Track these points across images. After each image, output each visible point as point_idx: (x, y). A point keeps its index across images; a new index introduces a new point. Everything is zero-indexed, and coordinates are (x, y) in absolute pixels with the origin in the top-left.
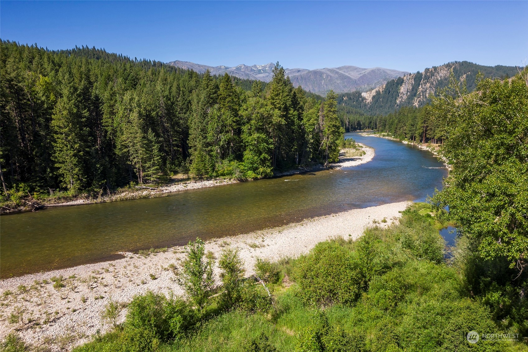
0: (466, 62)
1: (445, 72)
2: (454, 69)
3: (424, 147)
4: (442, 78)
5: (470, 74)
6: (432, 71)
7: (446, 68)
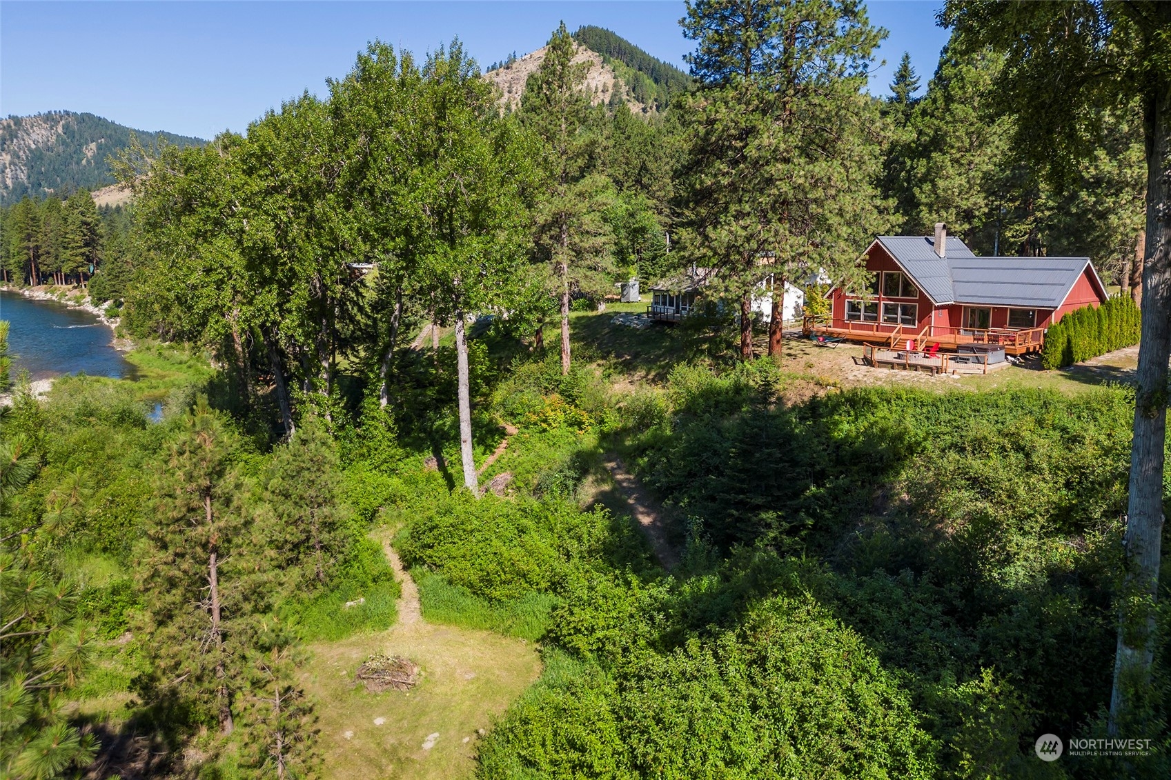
0: (89, 115)
1: (43, 132)
2: (66, 127)
3: (39, 293)
4: (41, 145)
5: (106, 145)
6: (9, 126)
7: (45, 123)
